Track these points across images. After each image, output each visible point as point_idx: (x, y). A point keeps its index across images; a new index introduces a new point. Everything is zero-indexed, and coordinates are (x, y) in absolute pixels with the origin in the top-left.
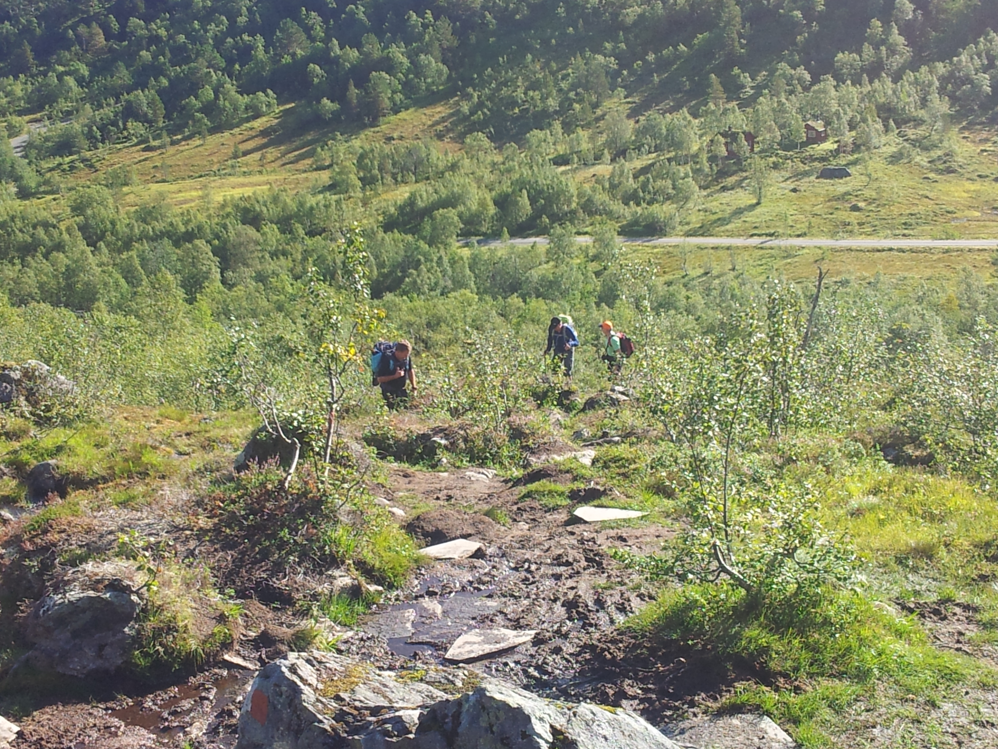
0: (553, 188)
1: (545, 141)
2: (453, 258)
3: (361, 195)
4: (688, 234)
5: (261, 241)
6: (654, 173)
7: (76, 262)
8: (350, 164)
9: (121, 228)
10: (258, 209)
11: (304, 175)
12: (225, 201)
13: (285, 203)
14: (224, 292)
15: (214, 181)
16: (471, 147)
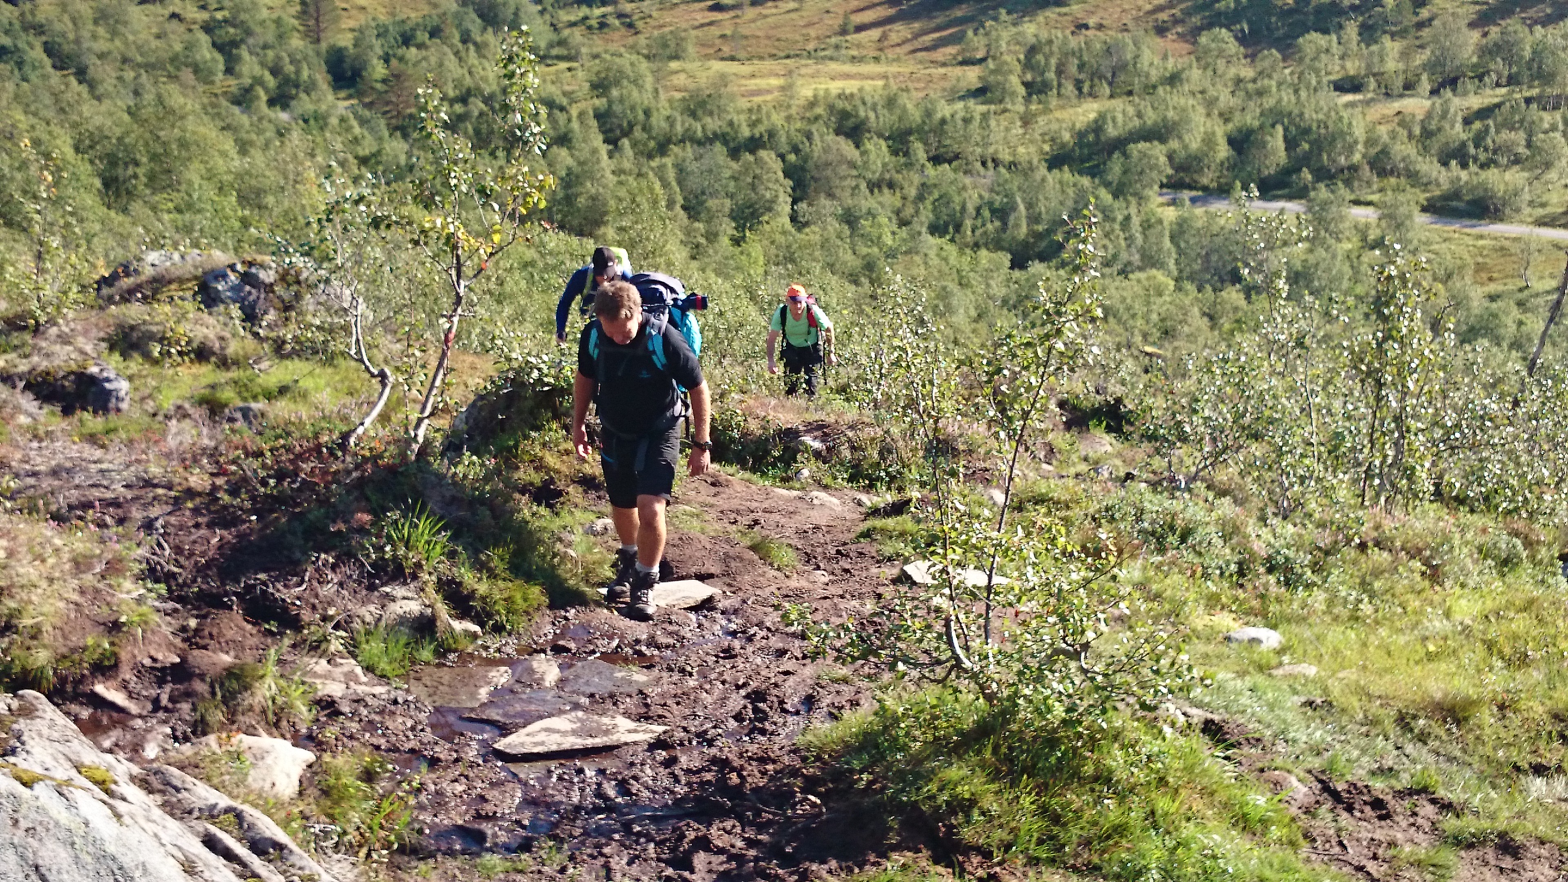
0: (1326, 127)
1: (1327, 51)
2: (1148, 220)
3: (1021, 109)
4: (1541, 223)
5: (859, 163)
6: (1499, 119)
7: (581, 163)
8: (1012, 58)
9: (658, 122)
10: (862, 114)
11: (942, 70)
12: (815, 96)
13: (904, 109)
14: (790, 234)
15: (806, 65)
16: (1207, 51)
